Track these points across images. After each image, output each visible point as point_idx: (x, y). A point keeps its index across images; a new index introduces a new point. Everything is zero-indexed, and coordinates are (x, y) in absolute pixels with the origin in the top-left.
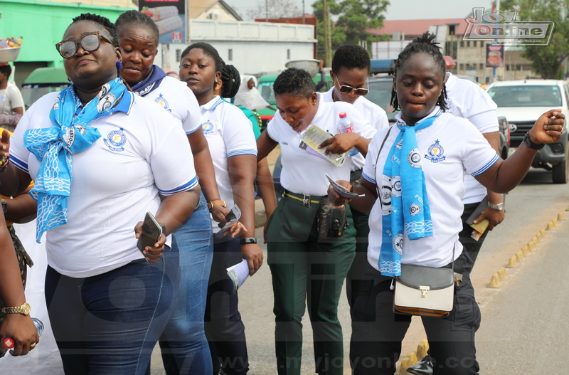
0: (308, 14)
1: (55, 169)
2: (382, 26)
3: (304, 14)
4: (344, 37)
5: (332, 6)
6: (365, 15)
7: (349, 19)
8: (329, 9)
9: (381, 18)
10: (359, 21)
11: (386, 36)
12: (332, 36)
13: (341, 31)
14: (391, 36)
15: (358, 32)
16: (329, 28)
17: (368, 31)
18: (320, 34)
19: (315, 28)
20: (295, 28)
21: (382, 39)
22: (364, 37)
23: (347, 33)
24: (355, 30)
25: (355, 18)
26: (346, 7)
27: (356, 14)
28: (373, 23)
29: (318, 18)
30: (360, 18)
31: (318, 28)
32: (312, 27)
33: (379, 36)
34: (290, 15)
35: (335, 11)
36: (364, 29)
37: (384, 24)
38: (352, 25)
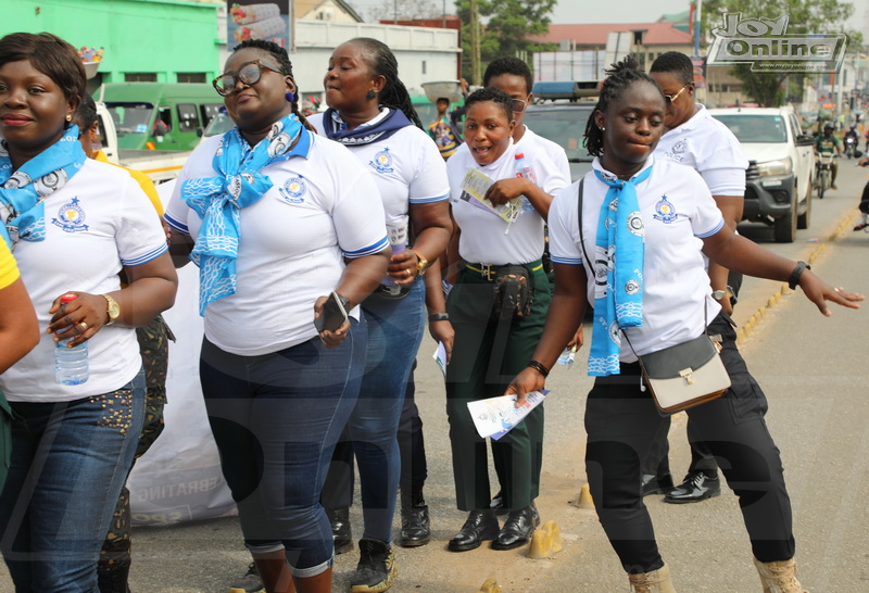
0: (450, 15)
1: (220, 226)
2: (546, 31)
3: (444, 15)
4: (497, 45)
5: (481, 4)
6: (524, 17)
7: (504, 22)
8: (477, 8)
9: (545, 22)
10: (517, 25)
11: (552, 45)
12: (482, 43)
13: (493, 38)
14: (558, 45)
15: (515, 38)
16: (478, 33)
17: (528, 38)
18: (465, 41)
19: (459, 34)
20: (432, 33)
21: (546, 48)
22: (522, 46)
23: (500, 40)
24: (512, 36)
25: (511, 20)
26: (499, 6)
27: (513, 15)
28: (535, 27)
29: (462, 21)
30: (518, 21)
31: (463, 33)
32: (455, 31)
33: (543, 45)
34: (426, 16)
35: (485, 12)
36: (522, 35)
37: (550, 29)
38: (507, 29)
